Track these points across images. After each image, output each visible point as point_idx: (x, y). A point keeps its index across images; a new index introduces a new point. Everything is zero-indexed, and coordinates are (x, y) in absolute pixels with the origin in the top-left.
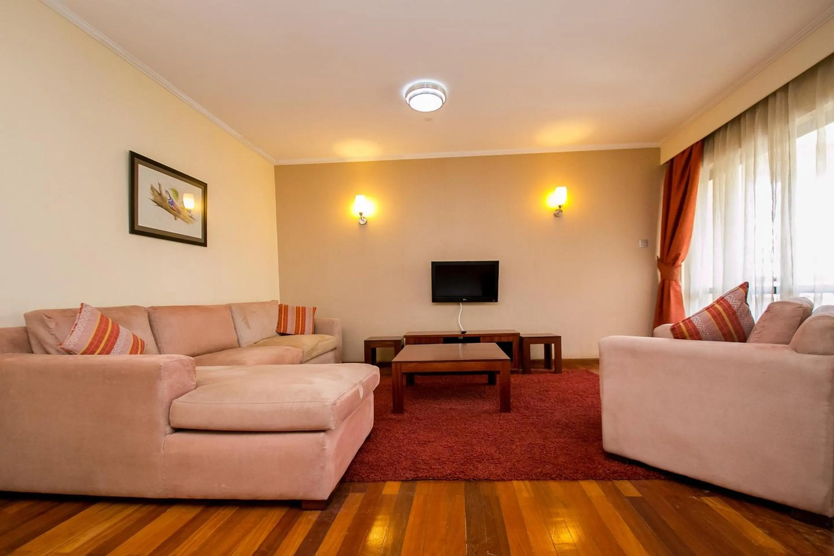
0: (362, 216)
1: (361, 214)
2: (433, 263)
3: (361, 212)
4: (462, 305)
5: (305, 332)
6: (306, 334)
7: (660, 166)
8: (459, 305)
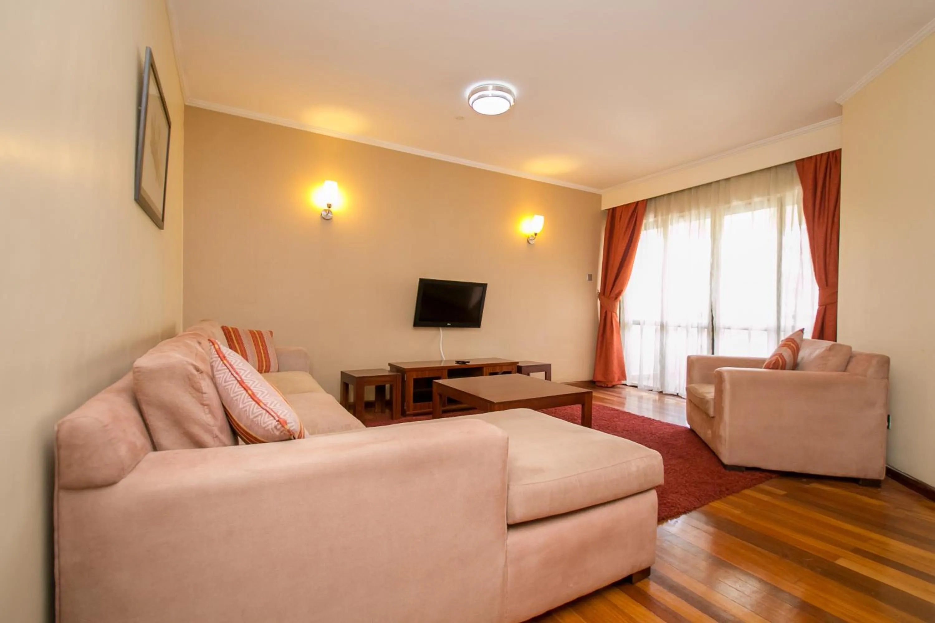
0: (330, 209)
1: (329, 206)
2: (421, 280)
3: (330, 203)
4: (442, 330)
5: (271, 369)
6: (272, 372)
7: (601, 211)
8: (439, 330)
